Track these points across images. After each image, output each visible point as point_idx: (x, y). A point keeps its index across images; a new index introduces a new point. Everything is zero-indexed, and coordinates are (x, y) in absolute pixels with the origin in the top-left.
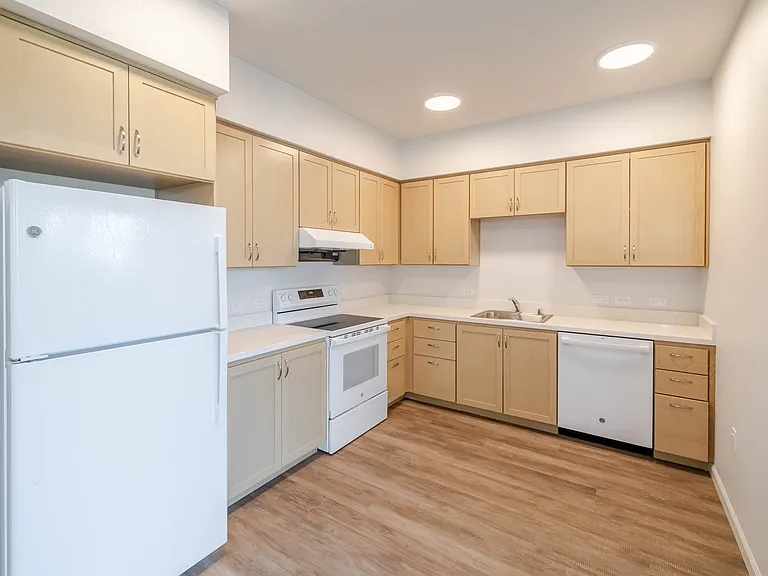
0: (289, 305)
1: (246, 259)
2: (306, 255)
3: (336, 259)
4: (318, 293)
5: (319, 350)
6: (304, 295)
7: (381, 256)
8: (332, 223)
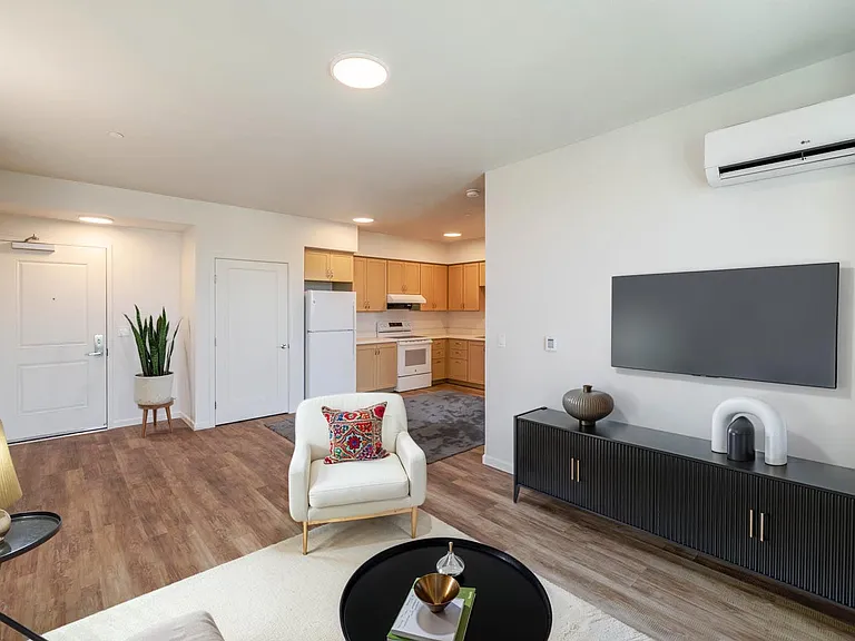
0: (385, 329)
1: (364, 309)
2: (391, 306)
3: (410, 308)
4: (400, 325)
5: (393, 347)
6: (391, 325)
7: (434, 306)
8: (404, 291)
